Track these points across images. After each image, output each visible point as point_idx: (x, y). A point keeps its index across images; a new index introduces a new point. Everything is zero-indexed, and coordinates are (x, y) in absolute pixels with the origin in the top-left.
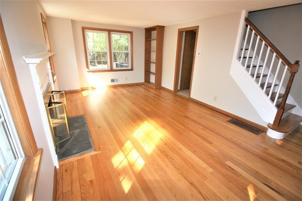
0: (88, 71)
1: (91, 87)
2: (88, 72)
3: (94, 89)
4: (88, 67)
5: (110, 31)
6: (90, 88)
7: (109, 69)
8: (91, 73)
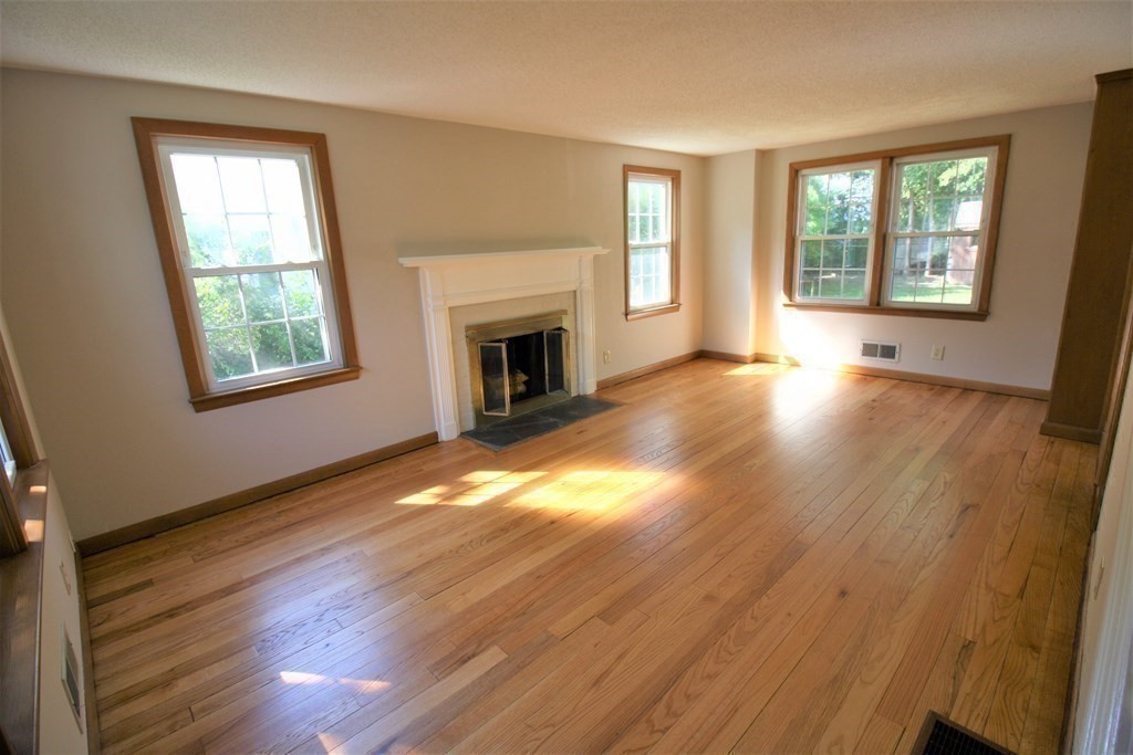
0: (788, 302)
1: (787, 358)
2: (785, 305)
3: (795, 364)
4: (789, 290)
5: (888, 161)
6: (781, 360)
7: (866, 303)
8: (794, 311)
